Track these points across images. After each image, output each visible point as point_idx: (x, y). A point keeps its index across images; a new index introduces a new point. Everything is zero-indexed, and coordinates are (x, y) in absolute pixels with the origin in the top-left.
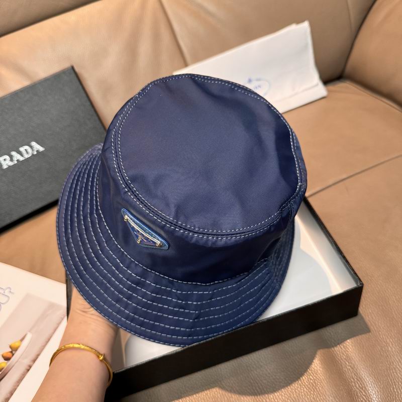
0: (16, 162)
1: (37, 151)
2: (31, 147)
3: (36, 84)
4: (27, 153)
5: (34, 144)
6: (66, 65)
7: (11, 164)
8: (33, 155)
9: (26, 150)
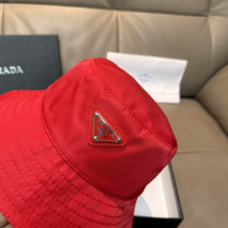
1: (19, 72)
2: (17, 69)
3: (34, 36)
5: (19, 67)
7: (2, 73)
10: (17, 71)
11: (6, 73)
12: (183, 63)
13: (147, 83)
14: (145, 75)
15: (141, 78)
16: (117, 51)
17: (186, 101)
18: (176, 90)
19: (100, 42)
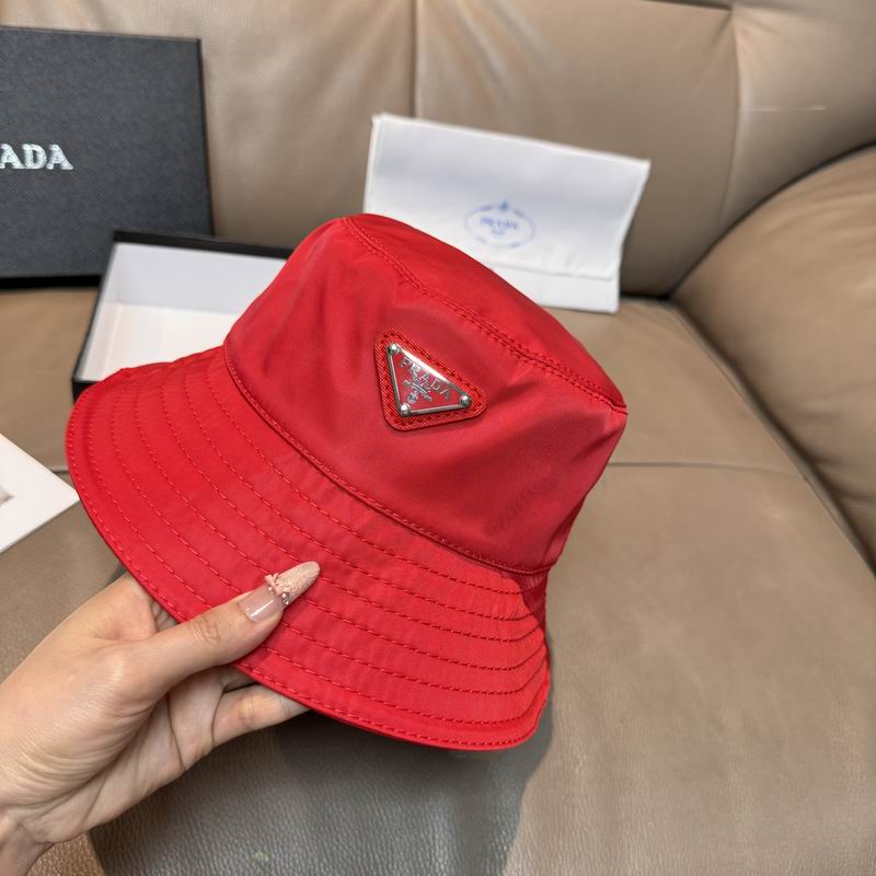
0: (3, 167)
1: (55, 165)
2: (49, 153)
3: (114, 38)
4: (35, 160)
5: (56, 148)
6: (186, 31)
9: (35, 153)
10: (48, 160)
11: (8, 165)
12: (639, 169)
13: (511, 236)
14: (504, 207)
15: (488, 214)
16: (410, 112)
17: (639, 306)
18: (608, 268)
19: (349, 75)
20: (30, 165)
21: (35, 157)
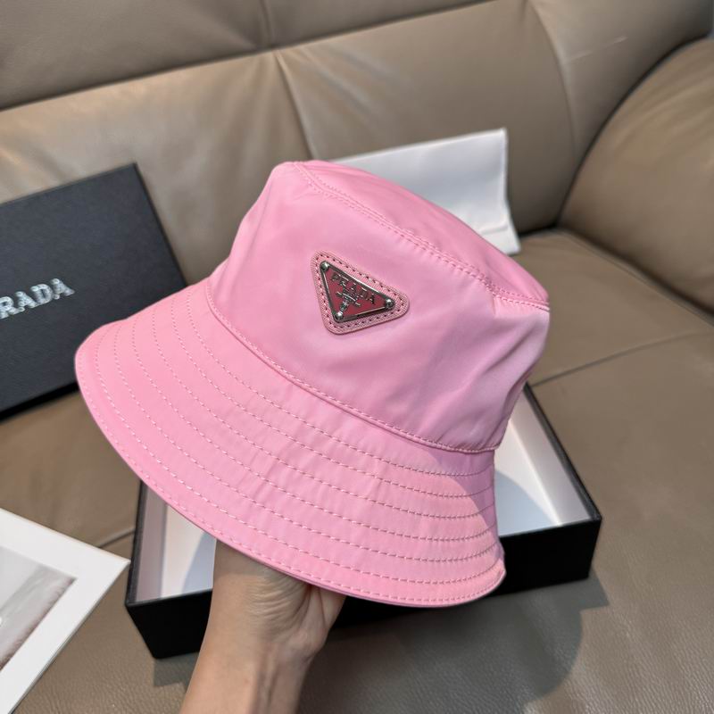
0: (23, 310)
1: (61, 295)
2: (52, 287)
4: (44, 295)
5: (57, 282)
7: (14, 311)
8: (53, 301)
9: (42, 291)
10: (54, 292)
11: (26, 307)
12: (499, 137)
18: (502, 218)
20: (43, 301)
21: (44, 293)
